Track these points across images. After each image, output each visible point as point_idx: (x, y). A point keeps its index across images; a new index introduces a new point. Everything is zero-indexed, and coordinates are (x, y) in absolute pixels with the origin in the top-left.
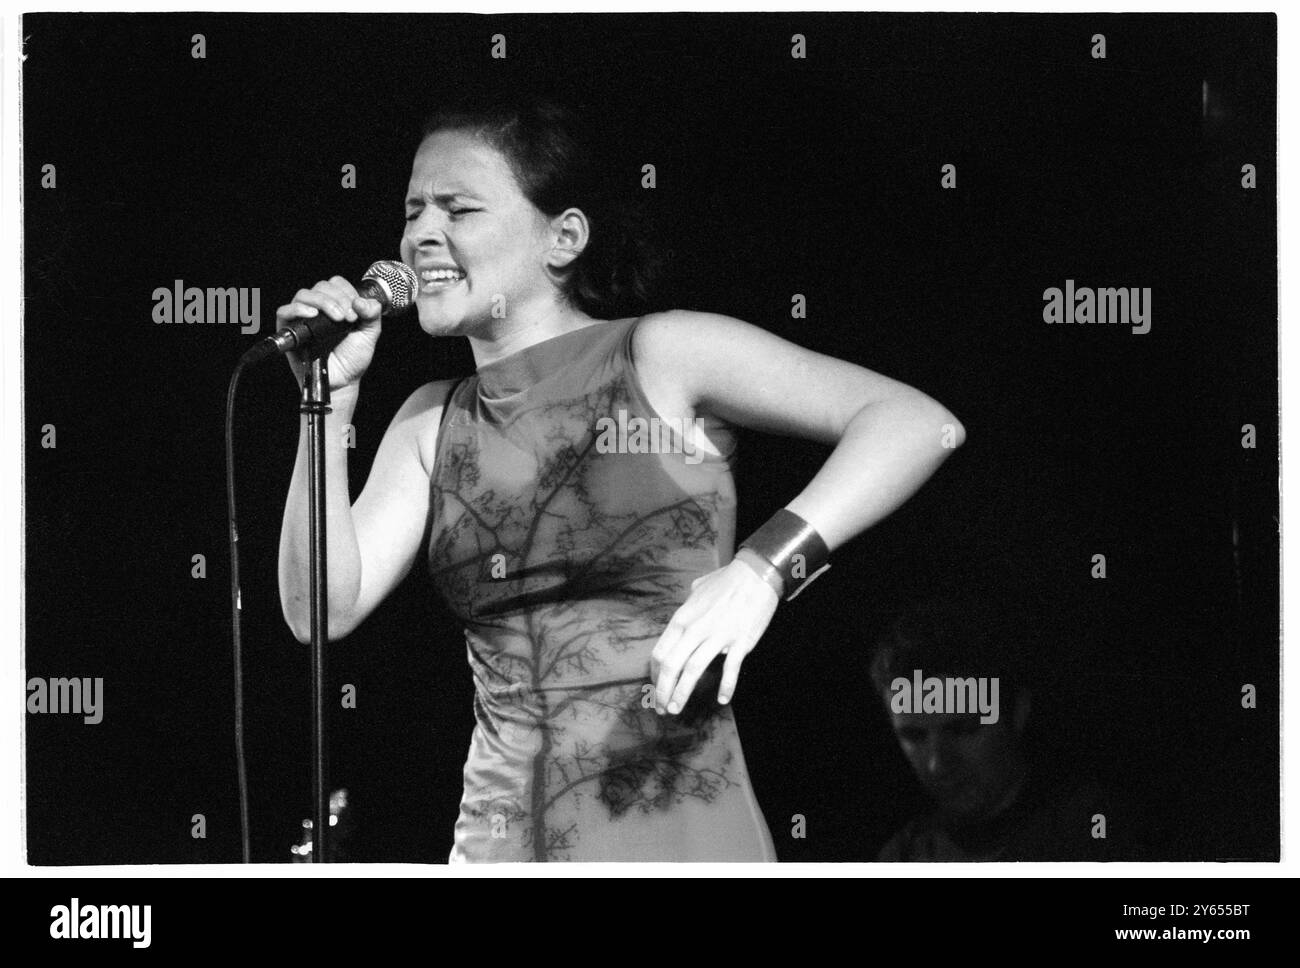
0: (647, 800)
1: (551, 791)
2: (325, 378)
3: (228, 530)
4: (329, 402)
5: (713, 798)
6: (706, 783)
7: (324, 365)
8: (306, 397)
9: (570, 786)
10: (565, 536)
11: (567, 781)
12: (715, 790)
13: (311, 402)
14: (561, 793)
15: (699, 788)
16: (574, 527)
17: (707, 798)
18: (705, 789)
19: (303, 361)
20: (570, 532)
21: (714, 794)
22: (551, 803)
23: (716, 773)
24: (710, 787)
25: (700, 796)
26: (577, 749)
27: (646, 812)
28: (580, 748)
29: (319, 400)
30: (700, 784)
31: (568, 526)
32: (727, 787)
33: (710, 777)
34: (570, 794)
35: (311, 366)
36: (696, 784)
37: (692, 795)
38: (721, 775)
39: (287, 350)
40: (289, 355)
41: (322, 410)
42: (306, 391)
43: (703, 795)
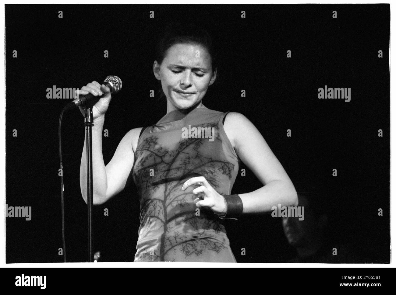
0: (198, 251)
1: (166, 249)
2: (91, 115)
3: (60, 165)
4: (93, 122)
5: (219, 251)
6: (217, 246)
7: (91, 110)
8: (85, 121)
9: (173, 247)
10: (187, 159)
11: (172, 245)
12: (220, 249)
13: (87, 122)
14: (170, 249)
15: (215, 248)
16: (190, 157)
17: (218, 251)
18: (217, 248)
19: (84, 109)
20: (189, 158)
21: (220, 250)
22: (166, 253)
23: (220, 244)
24: (218, 248)
25: (215, 250)
26: (175, 234)
27: (197, 255)
28: (176, 234)
29: (90, 122)
30: (215, 247)
31: (189, 156)
32: (224, 248)
33: (218, 245)
34: (173, 249)
35: (87, 111)
36: (214, 247)
37: (213, 250)
38: (222, 245)
39: (79, 105)
40: (79, 107)
41: (91, 125)
42: (85, 119)
43: (216, 250)
